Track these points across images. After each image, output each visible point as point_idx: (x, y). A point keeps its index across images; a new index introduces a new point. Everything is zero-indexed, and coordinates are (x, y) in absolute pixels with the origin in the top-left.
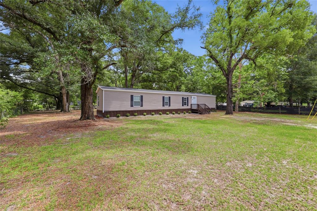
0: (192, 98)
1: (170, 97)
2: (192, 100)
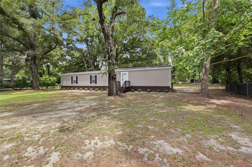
1: (96, 76)
2: (121, 76)
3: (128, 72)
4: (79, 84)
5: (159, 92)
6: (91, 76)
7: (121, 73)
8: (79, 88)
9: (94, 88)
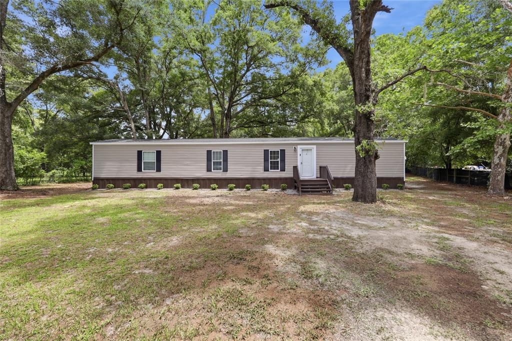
0: (299, 151)
1: (225, 152)
2: (299, 155)
3: (315, 147)
4: (166, 173)
5: (386, 188)
6: (209, 152)
7: (299, 148)
8: (168, 183)
9: (222, 183)
